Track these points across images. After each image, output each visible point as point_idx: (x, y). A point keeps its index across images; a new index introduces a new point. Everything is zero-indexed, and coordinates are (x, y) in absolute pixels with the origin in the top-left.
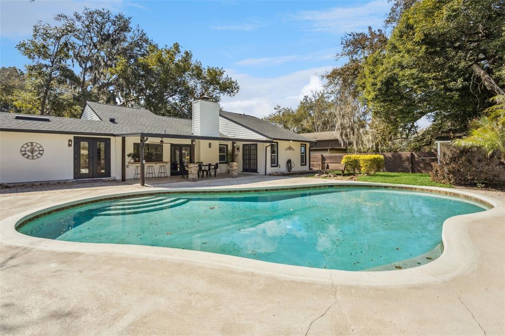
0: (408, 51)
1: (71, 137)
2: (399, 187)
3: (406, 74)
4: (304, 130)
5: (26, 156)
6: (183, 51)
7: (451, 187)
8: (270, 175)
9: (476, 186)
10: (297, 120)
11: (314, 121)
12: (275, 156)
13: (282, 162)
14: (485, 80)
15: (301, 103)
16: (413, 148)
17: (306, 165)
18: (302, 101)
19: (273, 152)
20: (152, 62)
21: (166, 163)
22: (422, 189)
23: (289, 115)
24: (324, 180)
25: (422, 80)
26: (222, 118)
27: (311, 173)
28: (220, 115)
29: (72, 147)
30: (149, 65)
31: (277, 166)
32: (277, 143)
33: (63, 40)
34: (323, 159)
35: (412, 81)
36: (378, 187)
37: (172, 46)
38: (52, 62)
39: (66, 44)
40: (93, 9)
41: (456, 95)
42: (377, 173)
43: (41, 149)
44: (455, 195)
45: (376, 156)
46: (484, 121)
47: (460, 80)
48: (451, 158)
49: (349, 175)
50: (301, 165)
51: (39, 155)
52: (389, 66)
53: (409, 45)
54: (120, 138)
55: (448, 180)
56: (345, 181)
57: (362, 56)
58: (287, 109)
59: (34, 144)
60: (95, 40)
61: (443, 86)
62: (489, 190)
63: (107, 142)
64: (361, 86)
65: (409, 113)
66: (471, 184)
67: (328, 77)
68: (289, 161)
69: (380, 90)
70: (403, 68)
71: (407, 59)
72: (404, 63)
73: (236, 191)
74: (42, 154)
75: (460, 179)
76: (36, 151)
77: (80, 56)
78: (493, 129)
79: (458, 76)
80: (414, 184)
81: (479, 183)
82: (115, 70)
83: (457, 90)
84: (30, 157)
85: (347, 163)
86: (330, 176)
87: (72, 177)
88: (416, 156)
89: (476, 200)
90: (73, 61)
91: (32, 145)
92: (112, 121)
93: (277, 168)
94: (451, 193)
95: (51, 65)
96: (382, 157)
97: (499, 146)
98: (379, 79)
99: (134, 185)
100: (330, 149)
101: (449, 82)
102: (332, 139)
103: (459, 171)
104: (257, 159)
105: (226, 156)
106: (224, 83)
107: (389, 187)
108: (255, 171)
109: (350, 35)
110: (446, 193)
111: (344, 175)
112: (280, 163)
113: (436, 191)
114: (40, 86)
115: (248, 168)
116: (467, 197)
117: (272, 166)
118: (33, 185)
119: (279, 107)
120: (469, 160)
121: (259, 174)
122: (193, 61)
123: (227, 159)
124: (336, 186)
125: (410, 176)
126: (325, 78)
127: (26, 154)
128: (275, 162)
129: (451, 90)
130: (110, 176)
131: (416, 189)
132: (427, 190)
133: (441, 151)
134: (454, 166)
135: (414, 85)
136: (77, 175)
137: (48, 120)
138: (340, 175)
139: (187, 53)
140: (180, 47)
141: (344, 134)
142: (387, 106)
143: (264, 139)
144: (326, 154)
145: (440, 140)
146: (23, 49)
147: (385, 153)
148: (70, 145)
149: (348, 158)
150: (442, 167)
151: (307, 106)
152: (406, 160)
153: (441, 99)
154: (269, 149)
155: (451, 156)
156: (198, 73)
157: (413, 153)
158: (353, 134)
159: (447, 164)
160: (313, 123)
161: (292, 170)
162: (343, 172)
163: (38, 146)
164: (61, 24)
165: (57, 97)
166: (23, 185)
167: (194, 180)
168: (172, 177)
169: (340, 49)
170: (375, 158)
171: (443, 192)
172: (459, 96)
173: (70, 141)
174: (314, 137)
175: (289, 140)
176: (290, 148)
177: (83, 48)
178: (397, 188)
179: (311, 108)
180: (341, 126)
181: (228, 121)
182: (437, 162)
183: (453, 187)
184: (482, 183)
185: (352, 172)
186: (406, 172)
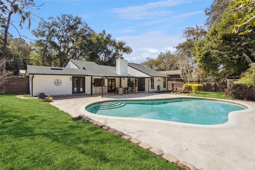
0: (215, 42)
1: (71, 76)
2: (211, 99)
3: (214, 52)
4: (161, 70)
5: (56, 85)
6: (107, 34)
7: (233, 100)
8: (151, 92)
9: (244, 99)
10: (157, 64)
11: (166, 64)
12: (152, 84)
13: (156, 86)
14: (247, 58)
15: (159, 55)
16: (215, 79)
17: (165, 87)
18: (159, 54)
19: (152, 82)
20: (94, 40)
21: (106, 87)
22: (221, 100)
23: (153, 62)
24: (176, 95)
25: (221, 55)
26: (129, 67)
27: (168, 92)
28: (128, 65)
29: (72, 81)
30: (93, 41)
31: (153, 88)
32: (154, 78)
33: (51, 29)
34: (173, 84)
35: (217, 55)
36: (201, 99)
37: (102, 32)
38: (47, 39)
39: (53, 30)
40: (64, 14)
41: (236, 62)
42: (200, 92)
43: (61, 82)
44: (234, 103)
45: (200, 85)
46: (247, 74)
47: (237, 56)
48: (233, 87)
49: (187, 93)
50: (164, 88)
51: (60, 84)
52: (206, 47)
53: (215, 39)
54: (90, 77)
55: (231, 97)
56: (186, 96)
57: (192, 38)
58: (152, 59)
59: (59, 80)
60: (66, 28)
61: (230, 58)
62: (249, 101)
63: (84, 79)
64: (193, 54)
65: (215, 68)
66: (242, 99)
67: (177, 48)
68: (159, 86)
69: (202, 58)
70: (213, 49)
71: (214, 45)
72: (213, 47)
73: (144, 100)
74: (61, 84)
75: (237, 96)
76: (59, 82)
77: (58, 36)
78: (250, 77)
79: (236, 54)
80: (217, 98)
81: (245, 98)
82: (77, 43)
83: (236, 59)
84: (57, 85)
85: (185, 88)
86: (178, 93)
87: (71, 93)
88: (217, 85)
89: (243, 105)
90: (54, 38)
91: (58, 80)
92: (84, 68)
93: (153, 89)
94: (232, 102)
95: (47, 40)
96: (202, 85)
97: (252, 84)
98: (202, 53)
99: (98, 97)
100: (176, 80)
101: (233, 56)
102: (175, 74)
103: (236, 93)
104: (145, 85)
105: (130, 84)
106: (125, 48)
107: (206, 99)
108: (144, 90)
109: (187, 28)
110: (231, 102)
111: (185, 93)
112: (155, 87)
113: (226, 101)
114: (42, 50)
115: (140, 89)
116: (239, 104)
117: (151, 88)
118: (58, 96)
119: (149, 58)
120: (241, 88)
121: (146, 92)
122: (112, 39)
123: (130, 85)
124: (183, 98)
125: (215, 94)
126: (175, 48)
127: (56, 84)
128: (152, 87)
129: (233, 59)
130: (85, 93)
131: (218, 100)
132: (223, 101)
133: (229, 84)
134: (234, 91)
135: (218, 57)
136: (73, 92)
137: (62, 69)
138: (182, 93)
139: (109, 35)
140: (106, 32)
141: (183, 74)
142: (205, 65)
143: (148, 76)
144: (174, 82)
145: (228, 79)
146: (34, 33)
147: (203, 83)
148: (71, 80)
149: (186, 85)
150: (229, 91)
151: (162, 57)
152: (213, 87)
153: (229, 63)
154: (150, 81)
155: (233, 86)
156: (114, 44)
157: (216, 83)
158: (188, 73)
159: (231, 90)
160: (165, 65)
161: (160, 90)
162: (184, 91)
163: (60, 80)
164: (51, 22)
165: (50, 55)
166: (55, 97)
167: (121, 95)
168: (109, 93)
169: (182, 34)
170: (199, 86)
171: (229, 102)
172: (237, 62)
173: (71, 78)
174: (167, 73)
175: (159, 77)
176: (159, 80)
177: (59, 31)
178: (210, 100)
179: (164, 58)
180: (182, 70)
181: (131, 67)
182: (227, 89)
183: (234, 100)
184: (246, 98)
185: (188, 91)
186: (212, 92)
